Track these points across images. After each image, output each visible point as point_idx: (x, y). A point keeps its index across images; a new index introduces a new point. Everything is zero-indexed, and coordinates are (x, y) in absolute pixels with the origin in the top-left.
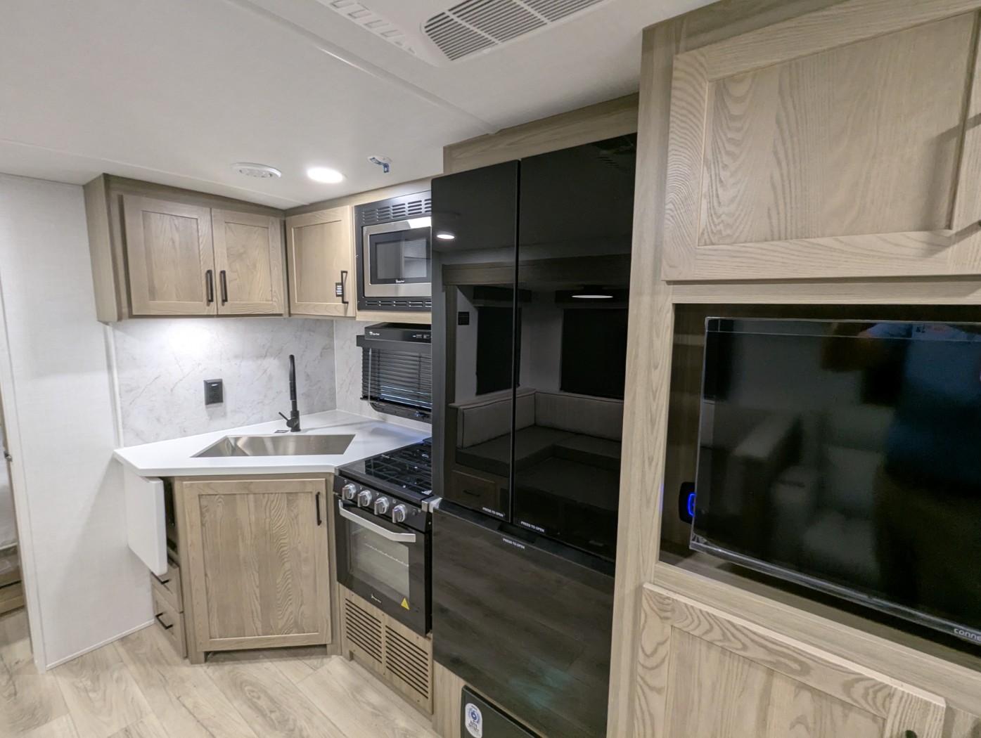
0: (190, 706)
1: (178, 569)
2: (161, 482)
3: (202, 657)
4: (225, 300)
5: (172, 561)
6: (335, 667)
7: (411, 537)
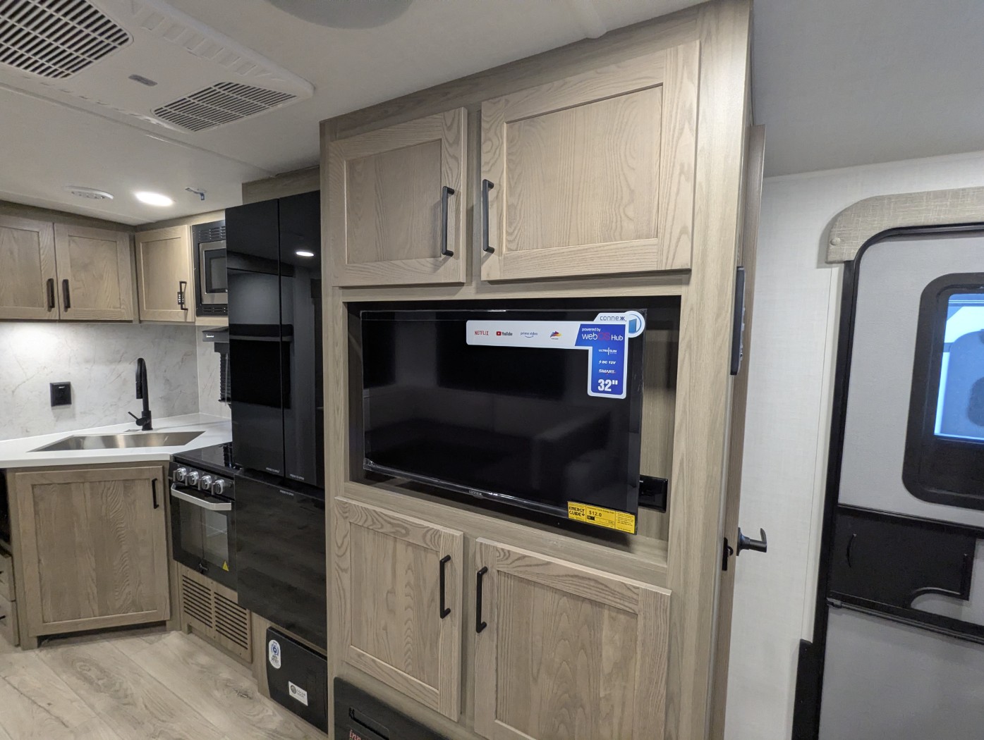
0: (15, 683)
1: (10, 558)
3: (35, 642)
4: (67, 306)
5: (4, 552)
7: (227, 506)
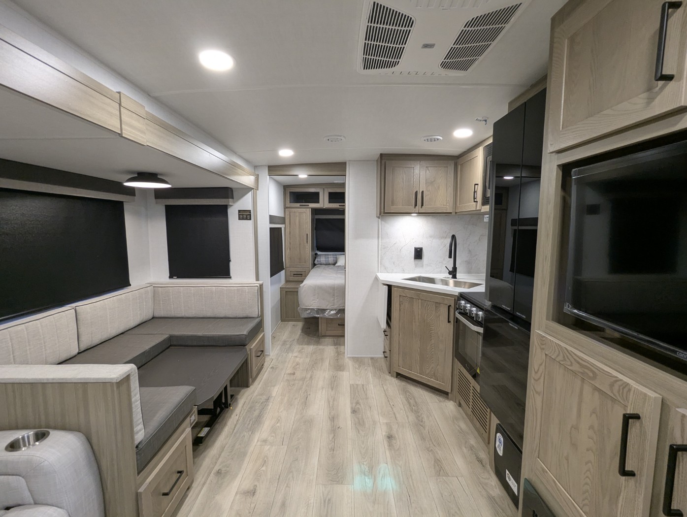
0: (385, 389)
1: (389, 327)
2: (387, 287)
3: (395, 374)
4: (422, 205)
5: (388, 324)
6: (450, 406)
7: (481, 330)
